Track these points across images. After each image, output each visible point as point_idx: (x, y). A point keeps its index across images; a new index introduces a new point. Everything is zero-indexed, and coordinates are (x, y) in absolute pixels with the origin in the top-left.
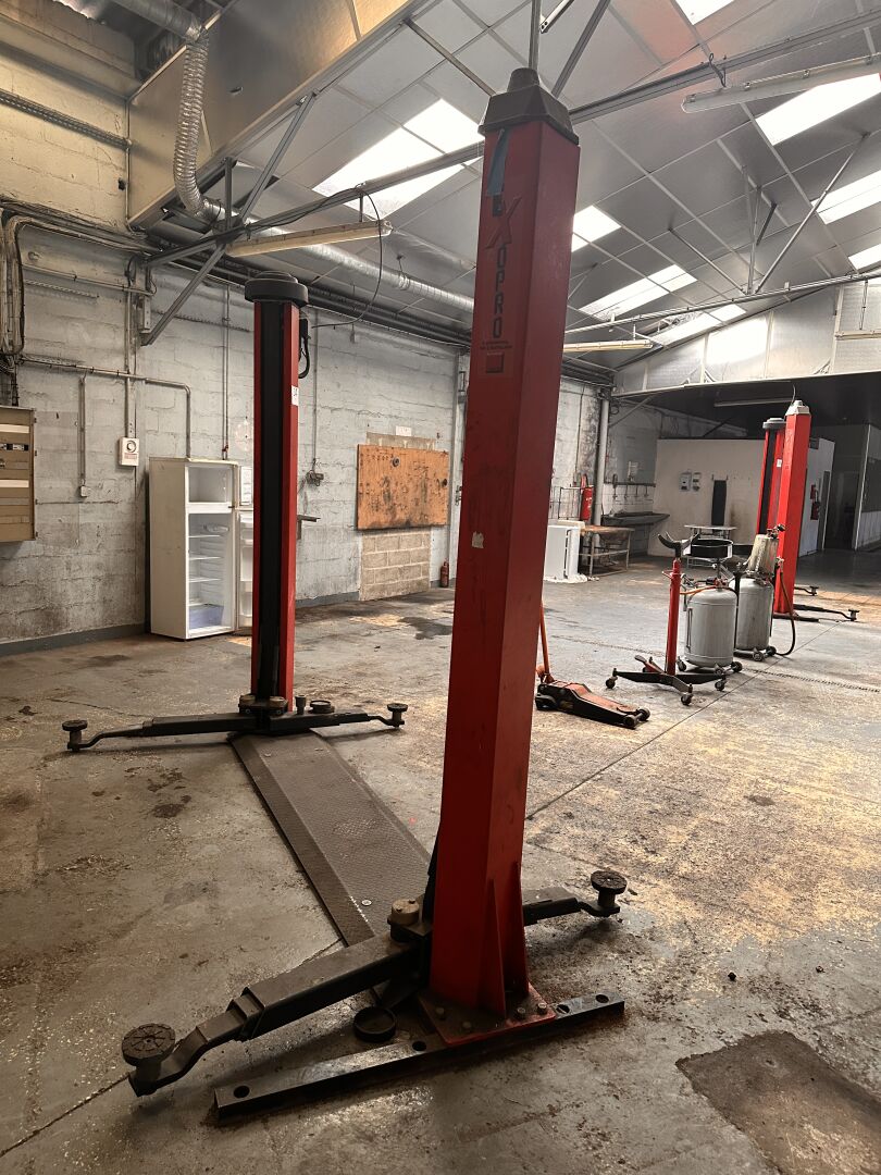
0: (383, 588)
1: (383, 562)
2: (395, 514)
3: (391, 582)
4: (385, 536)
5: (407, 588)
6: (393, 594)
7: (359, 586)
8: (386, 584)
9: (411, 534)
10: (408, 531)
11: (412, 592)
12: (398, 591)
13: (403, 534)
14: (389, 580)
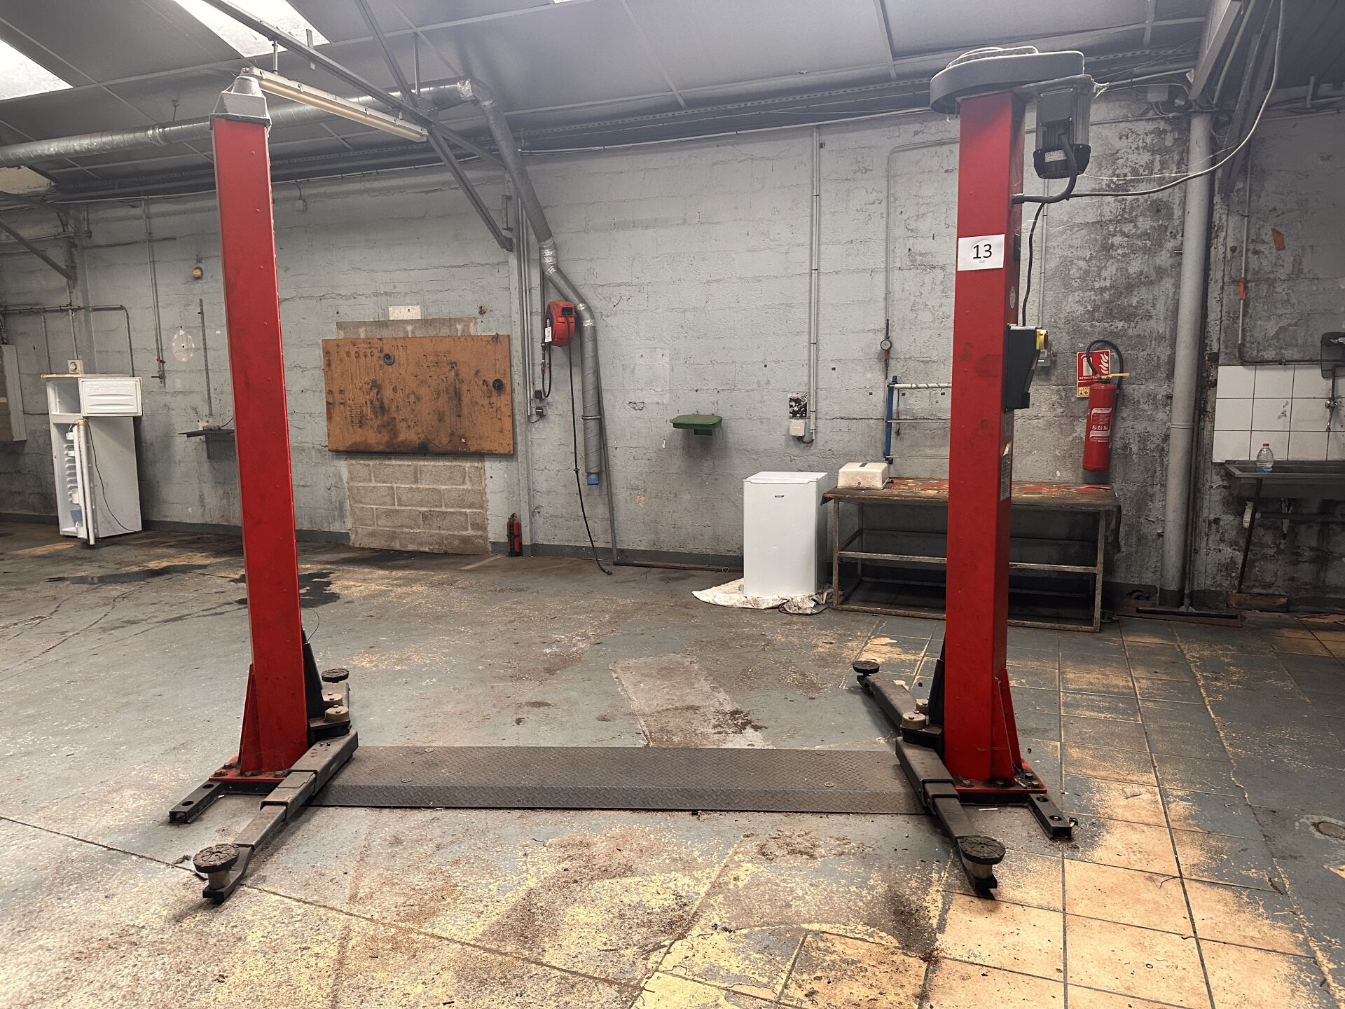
0: (393, 536)
1: (388, 499)
2: (395, 433)
3: (406, 530)
4: (387, 462)
5: (440, 544)
6: (411, 547)
7: (349, 526)
8: (398, 530)
9: (441, 463)
10: (434, 460)
11: (450, 551)
12: (421, 544)
13: (422, 463)
14: (402, 526)
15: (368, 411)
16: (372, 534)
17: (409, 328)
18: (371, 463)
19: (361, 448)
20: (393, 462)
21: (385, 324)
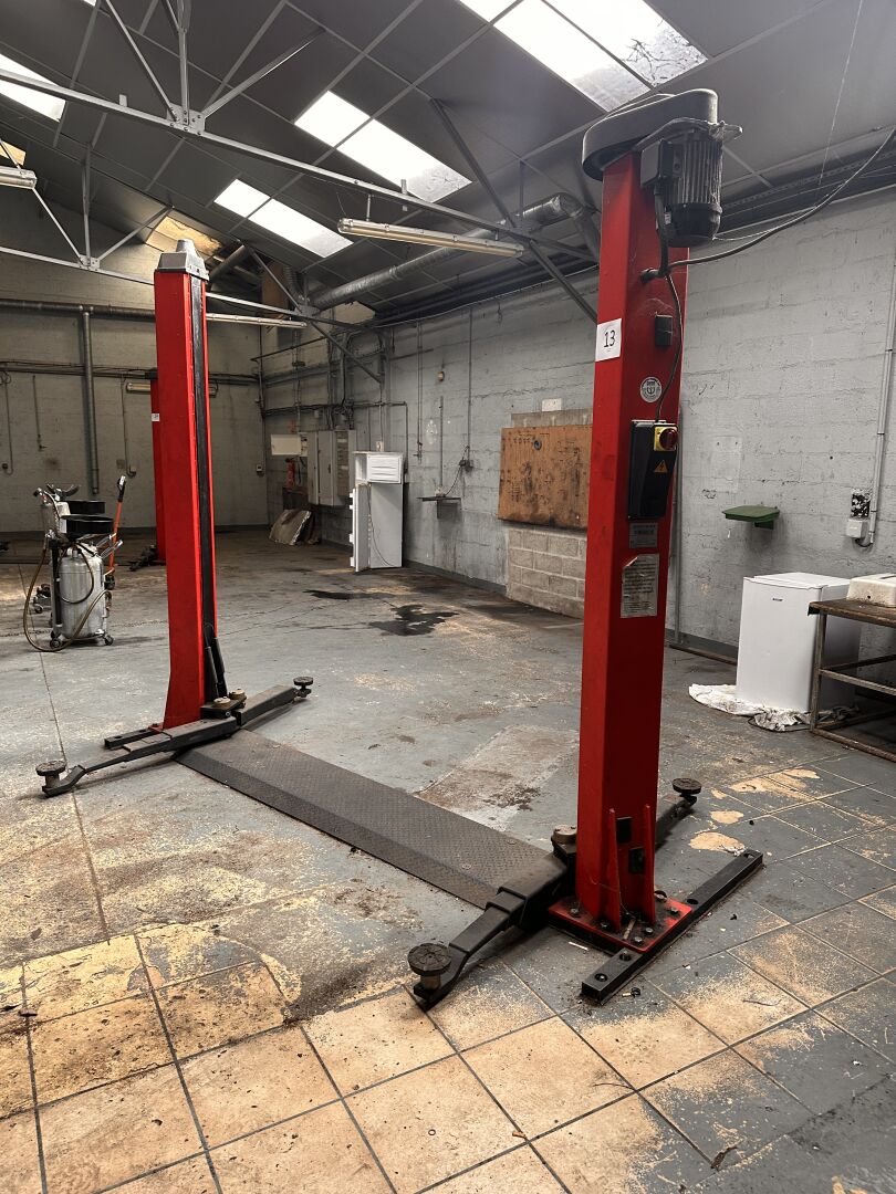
0: (531, 593)
1: (529, 563)
2: (536, 507)
3: (538, 590)
4: (531, 531)
5: (558, 605)
6: (540, 605)
7: (507, 581)
8: (533, 589)
9: (563, 536)
10: (558, 532)
11: (564, 613)
12: (546, 603)
13: (552, 534)
14: (536, 586)
15: (522, 488)
16: (519, 590)
17: (553, 418)
18: (522, 531)
19: (516, 519)
20: (534, 532)
21: (538, 415)
